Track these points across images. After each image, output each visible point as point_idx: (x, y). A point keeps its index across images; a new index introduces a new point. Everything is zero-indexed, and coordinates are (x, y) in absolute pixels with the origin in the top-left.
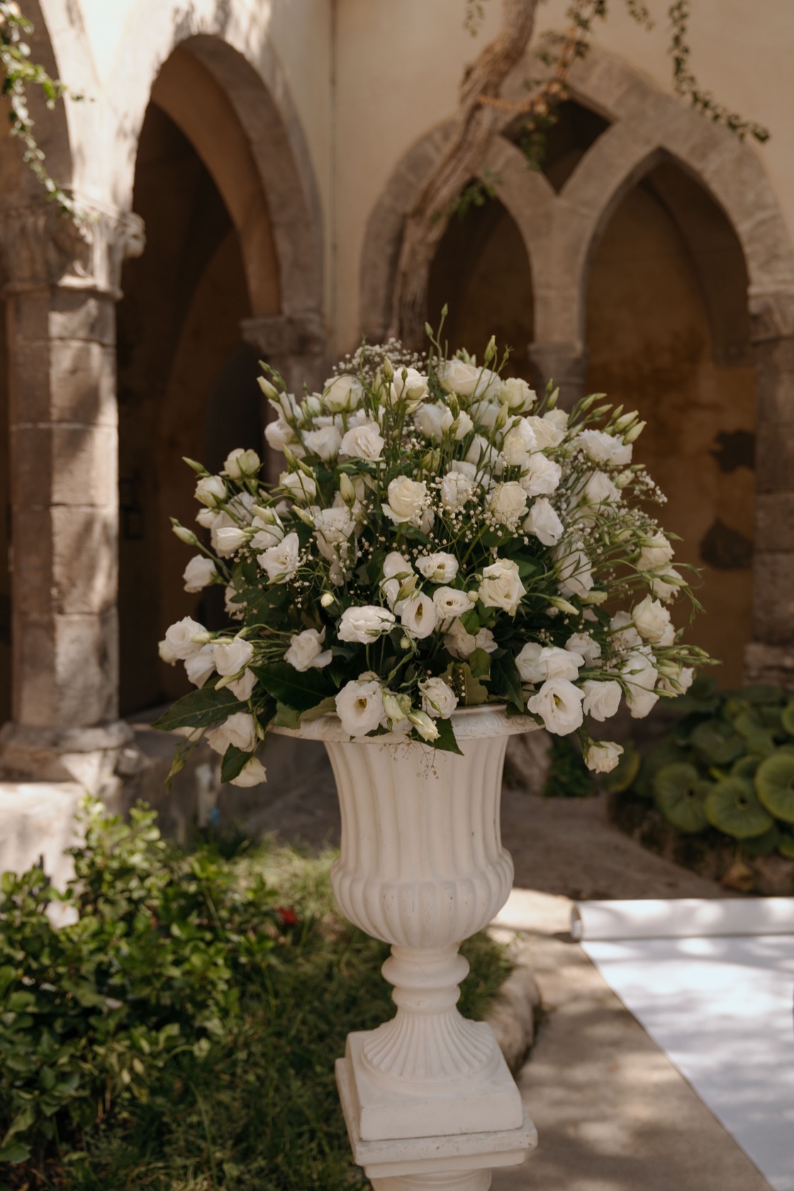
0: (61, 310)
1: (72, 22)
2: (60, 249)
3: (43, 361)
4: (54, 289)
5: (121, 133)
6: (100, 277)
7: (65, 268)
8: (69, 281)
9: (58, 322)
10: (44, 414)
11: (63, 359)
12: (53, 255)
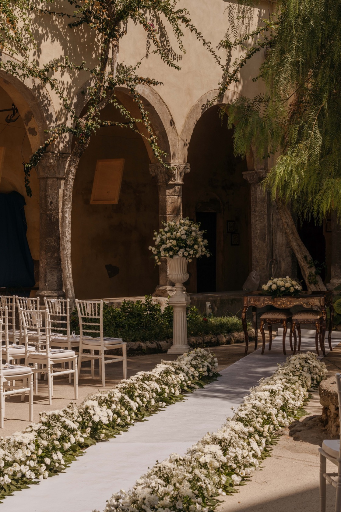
0: (169, 189)
1: (171, 125)
2: (168, 175)
3: (165, 201)
4: (167, 185)
5: (185, 145)
6: (179, 181)
7: (169, 179)
8: (171, 182)
9: (168, 192)
10: (165, 213)
11: (169, 200)
12: (167, 177)
